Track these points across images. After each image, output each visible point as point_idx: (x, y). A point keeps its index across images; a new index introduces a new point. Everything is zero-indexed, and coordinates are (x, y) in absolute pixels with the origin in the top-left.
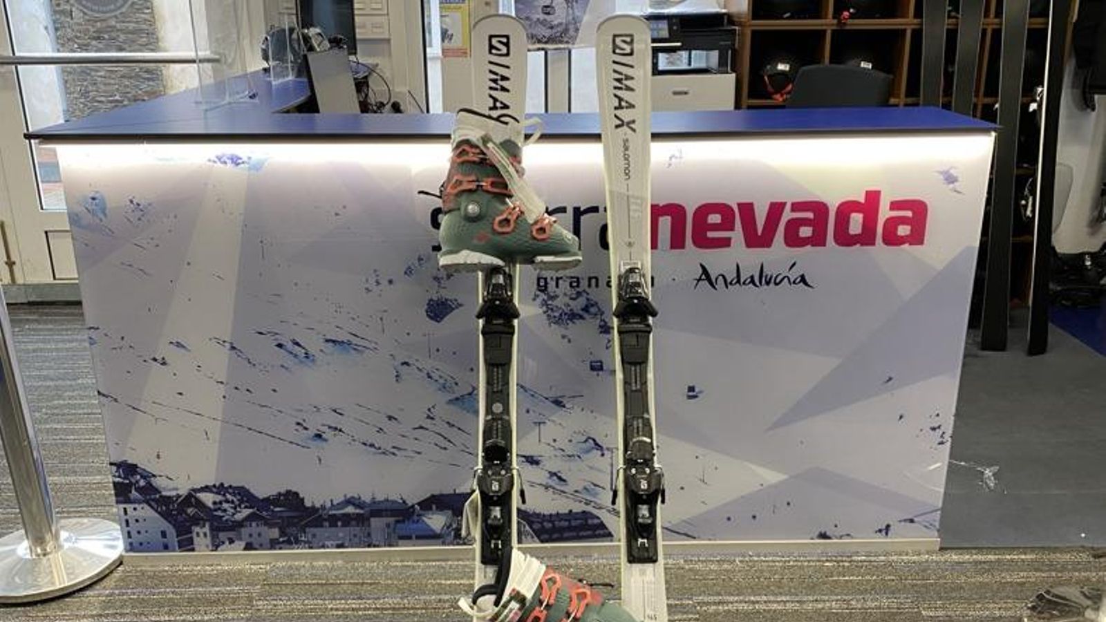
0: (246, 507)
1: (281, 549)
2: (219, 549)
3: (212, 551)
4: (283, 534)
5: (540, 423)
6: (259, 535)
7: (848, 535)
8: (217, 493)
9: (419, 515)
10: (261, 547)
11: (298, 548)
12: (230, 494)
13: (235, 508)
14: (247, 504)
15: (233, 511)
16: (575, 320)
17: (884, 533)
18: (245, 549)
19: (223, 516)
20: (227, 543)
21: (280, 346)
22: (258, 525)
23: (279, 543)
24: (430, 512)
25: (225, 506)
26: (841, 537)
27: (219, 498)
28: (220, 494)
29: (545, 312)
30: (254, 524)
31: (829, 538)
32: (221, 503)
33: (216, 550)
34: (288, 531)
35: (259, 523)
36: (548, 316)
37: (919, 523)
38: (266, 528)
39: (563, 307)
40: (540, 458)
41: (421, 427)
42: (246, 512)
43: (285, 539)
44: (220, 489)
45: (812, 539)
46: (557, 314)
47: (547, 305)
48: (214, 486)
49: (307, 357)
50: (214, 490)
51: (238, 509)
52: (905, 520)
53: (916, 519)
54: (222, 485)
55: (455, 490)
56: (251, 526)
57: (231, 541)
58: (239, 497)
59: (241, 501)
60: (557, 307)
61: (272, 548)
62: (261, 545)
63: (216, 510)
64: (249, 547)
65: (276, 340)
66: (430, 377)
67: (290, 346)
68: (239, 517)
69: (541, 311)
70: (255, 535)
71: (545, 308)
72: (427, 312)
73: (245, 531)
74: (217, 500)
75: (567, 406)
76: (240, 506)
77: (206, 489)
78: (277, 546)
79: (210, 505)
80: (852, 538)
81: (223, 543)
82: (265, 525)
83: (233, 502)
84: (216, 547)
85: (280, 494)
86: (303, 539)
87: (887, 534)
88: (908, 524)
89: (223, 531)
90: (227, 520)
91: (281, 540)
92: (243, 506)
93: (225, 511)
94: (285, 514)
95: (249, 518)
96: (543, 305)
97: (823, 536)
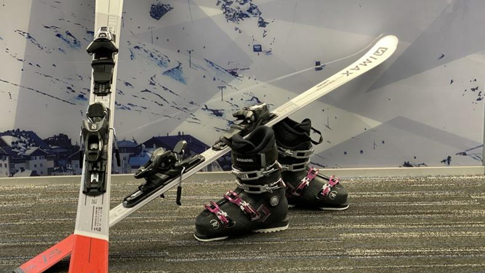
0: (33, 146)
1: (55, 175)
2: (14, 175)
3: (10, 177)
4: (56, 164)
5: (222, 87)
6: (41, 165)
7: (424, 164)
8: (15, 136)
9: (145, 151)
10: (42, 174)
11: (66, 175)
12: (23, 136)
13: (26, 147)
14: (34, 144)
15: (25, 148)
16: (243, 18)
17: (447, 162)
18: (31, 175)
19: (18, 153)
20: (20, 171)
21: (59, 35)
22: (40, 158)
23: (54, 171)
24: (152, 149)
25: (20, 145)
26: (419, 166)
27: (16, 139)
28: (17, 137)
29: (224, 13)
30: (38, 157)
31: (411, 166)
32: (17, 143)
33: (12, 176)
34: (60, 162)
35: (42, 156)
36: (227, 15)
37: (469, 155)
38: (46, 160)
39: (236, 9)
40: (222, 111)
41: (147, 91)
42: (33, 149)
43: (58, 168)
44: (16, 133)
45: (400, 167)
46: (232, 14)
47: (226, 8)
48: (13, 131)
49: (76, 43)
50: (13, 134)
51: (28, 147)
52: (460, 154)
53: (467, 153)
54: (18, 130)
55: (168, 134)
56: (36, 159)
57: (23, 170)
58: (28, 139)
59: (30, 142)
60: (232, 9)
61: (49, 174)
62: (42, 173)
63: (14, 148)
64: (34, 174)
65: (57, 31)
66: (152, 56)
67: (65, 36)
68: (28, 152)
69: (222, 12)
70: (38, 165)
71: (224, 10)
72: (151, 13)
73: (32, 163)
74: (15, 141)
75: (239, 75)
76: (29, 145)
77: (8, 133)
78: (53, 173)
79: (10, 144)
80: (426, 166)
81: (17, 171)
82: (45, 158)
83: (25, 142)
84: (12, 174)
85: (55, 137)
86: (69, 168)
87: (449, 163)
88: (462, 156)
89: (18, 163)
90: (20, 155)
91: (55, 169)
92: (31, 145)
93: (19, 148)
94: (58, 151)
95: (35, 154)
96: (223, 8)
97: (407, 165)
